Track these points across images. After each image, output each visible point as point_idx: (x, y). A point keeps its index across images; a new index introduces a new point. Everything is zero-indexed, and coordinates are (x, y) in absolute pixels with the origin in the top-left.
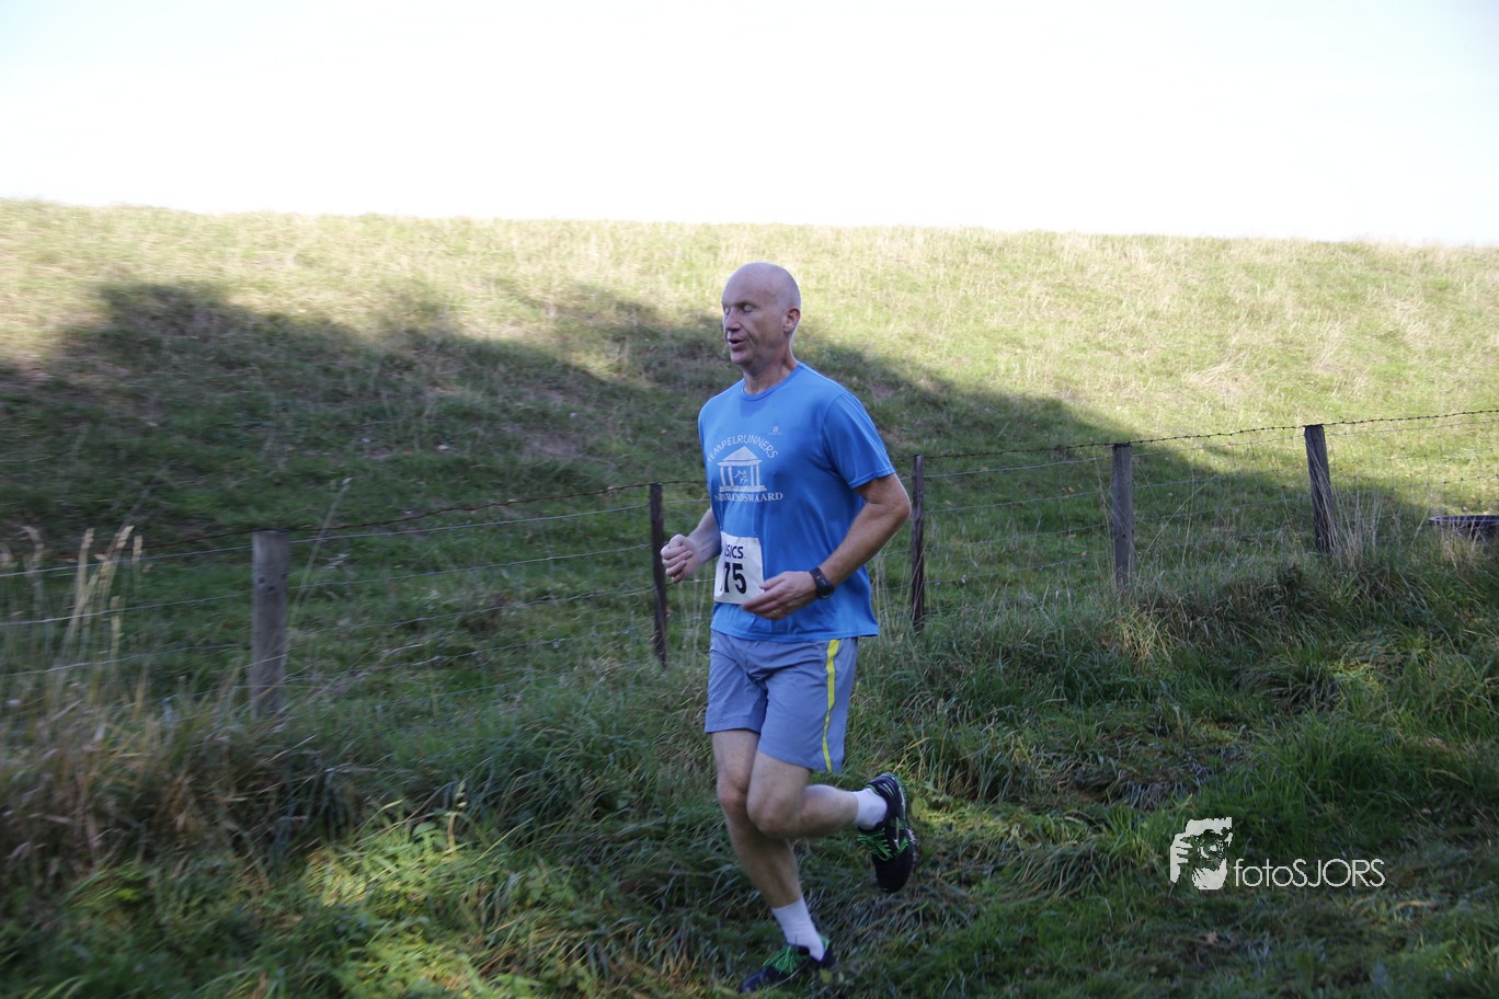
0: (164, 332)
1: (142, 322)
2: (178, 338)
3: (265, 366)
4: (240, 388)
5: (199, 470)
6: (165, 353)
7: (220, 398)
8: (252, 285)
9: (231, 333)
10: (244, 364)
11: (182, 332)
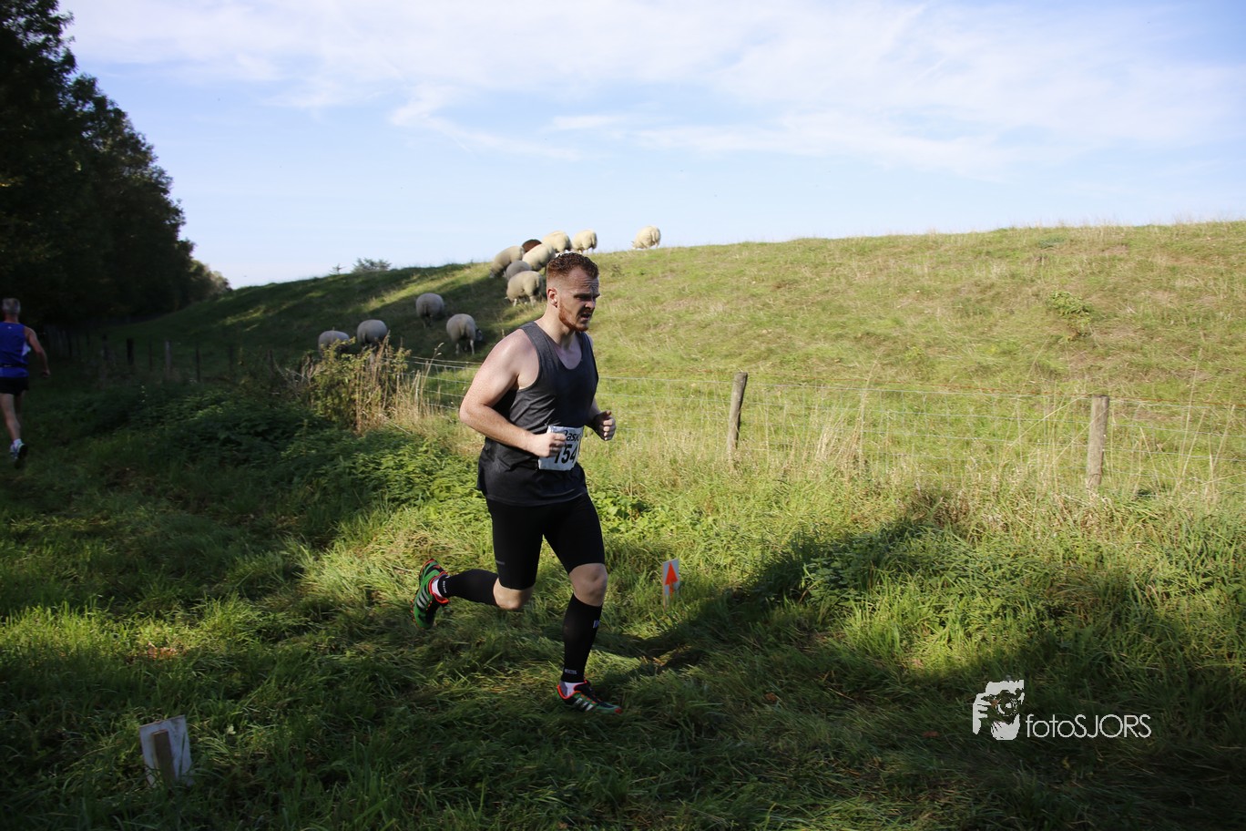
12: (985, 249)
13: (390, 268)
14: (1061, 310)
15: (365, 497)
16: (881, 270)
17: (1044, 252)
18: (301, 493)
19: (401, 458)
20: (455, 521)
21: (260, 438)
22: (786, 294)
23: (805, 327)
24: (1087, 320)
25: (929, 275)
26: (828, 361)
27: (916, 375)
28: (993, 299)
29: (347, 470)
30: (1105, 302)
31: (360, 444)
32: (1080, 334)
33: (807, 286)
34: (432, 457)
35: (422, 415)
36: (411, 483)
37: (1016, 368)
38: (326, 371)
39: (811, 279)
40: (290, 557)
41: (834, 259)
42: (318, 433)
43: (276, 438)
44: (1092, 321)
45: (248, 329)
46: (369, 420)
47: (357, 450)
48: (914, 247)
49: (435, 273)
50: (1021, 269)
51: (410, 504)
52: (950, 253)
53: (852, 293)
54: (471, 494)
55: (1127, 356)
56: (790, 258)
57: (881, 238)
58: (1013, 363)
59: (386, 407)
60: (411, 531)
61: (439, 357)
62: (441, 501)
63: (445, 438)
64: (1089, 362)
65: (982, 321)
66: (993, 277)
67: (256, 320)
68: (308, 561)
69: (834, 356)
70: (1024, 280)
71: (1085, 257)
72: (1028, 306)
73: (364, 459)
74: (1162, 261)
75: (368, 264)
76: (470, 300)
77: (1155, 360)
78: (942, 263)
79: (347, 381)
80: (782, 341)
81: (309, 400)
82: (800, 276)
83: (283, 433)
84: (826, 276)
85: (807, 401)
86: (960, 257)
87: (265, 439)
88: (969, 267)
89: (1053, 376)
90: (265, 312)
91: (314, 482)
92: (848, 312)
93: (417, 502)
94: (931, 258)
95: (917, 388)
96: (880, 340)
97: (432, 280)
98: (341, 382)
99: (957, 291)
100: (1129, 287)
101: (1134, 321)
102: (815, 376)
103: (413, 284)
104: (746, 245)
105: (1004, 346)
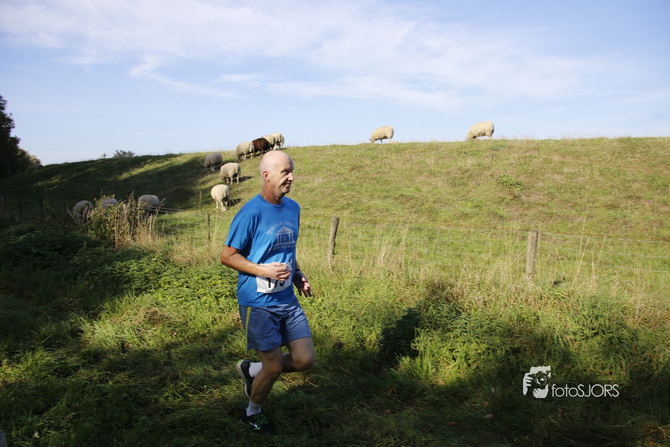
12: (464, 150)
13: (134, 156)
14: (505, 184)
15: (120, 287)
16: (408, 161)
17: (494, 152)
18: (82, 285)
19: (141, 265)
20: (174, 302)
21: (58, 252)
22: (357, 173)
23: (367, 192)
24: (518, 189)
25: (434, 164)
26: (381, 210)
27: (429, 218)
28: (469, 177)
29: (110, 272)
30: (527, 180)
31: (117, 256)
32: (515, 197)
33: (368, 169)
34: (160, 264)
35: (154, 239)
36: (147, 279)
37: (482, 215)
38: (97, 214)
39: (370, 165)
40: (75, 323)
41: (383, 154)
42: (92, 249)
43: (67, 252)
44: (521, 190)
45: (51, 189)
46: (123, 242)
47: (115, 260)
48: (426, 148)
49: (161, 159)
50: (483, 161)
51: (147, 292)
52: (445, 152)
53: (392, 173)
54: (182, 286)
55: (540, 208)
56: (359, 154)
57: (407, 144)
58: (481, 212)
59: (133, 235)
60: (147, 307)
61: (162, 207)
62: (165, 290)
63: (167, 253)
64: (521, 212)
65: (463, 189)
66: (468, 166)
67: (57, 183)
68: (86, 326)
69: (384, 207)
70: (485, 167)
71: (516, 156)
72: (487, 181)
73: (119, 265)
74: (556, 158)
75: (122, 153)
76: (180, 174)
77: (555, 211)
78: (441, 157)
79: (109, 220)
80: (355, 199)
81: (87, 230)
82: (364, 163)
83: (71, 250)
84: (378, 164)
85: (370, 232)
86: (450, 155)
87: (61, 253)
88: (455, 159)
89: (502, 219)
90: (61, 179)
91: (90, 279)
92: (391, 184)
93: (151, 291)
94: (435, 155)
95: (430, 225)
96: (409, 199)
97: (159, 163)
98: (107, 220)
99: (449, 172)
100: (540, 172)
101: (543, 190)
102: (373, 218)
103: (147, 165)
104: (334, 146)
105: (475, 203)
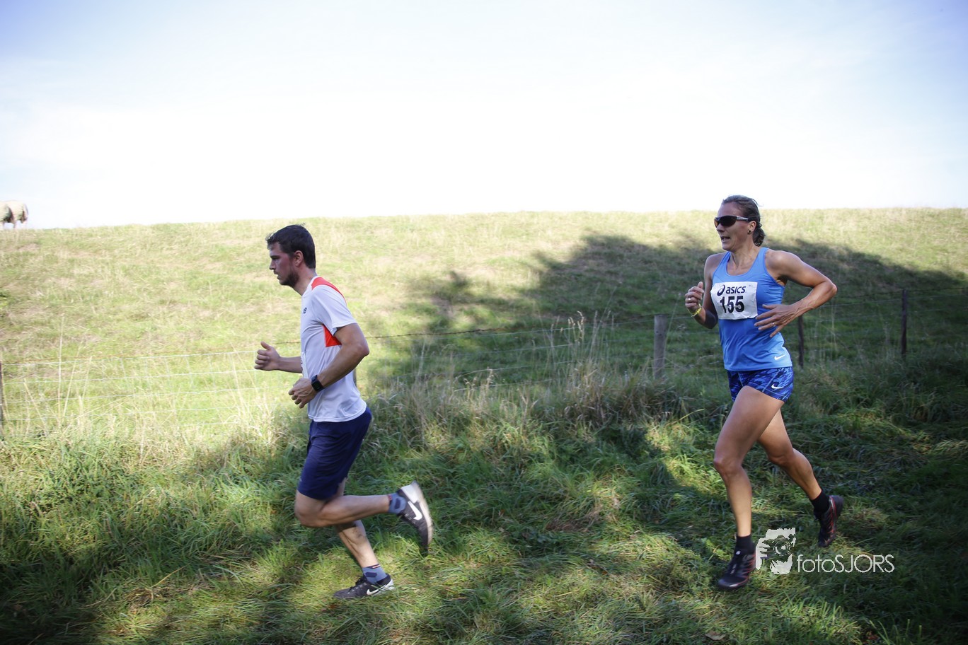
0: (625, 251)
1: (617, 248)
2: (629, 254)
3: (658, 263)
4: (649, 270)
5: (636, 298)
6: (625, 259)
7: (643, 273)
8: (654, 235)
9: (646, 252)
10: (651, 262)
11: (630, 252)
